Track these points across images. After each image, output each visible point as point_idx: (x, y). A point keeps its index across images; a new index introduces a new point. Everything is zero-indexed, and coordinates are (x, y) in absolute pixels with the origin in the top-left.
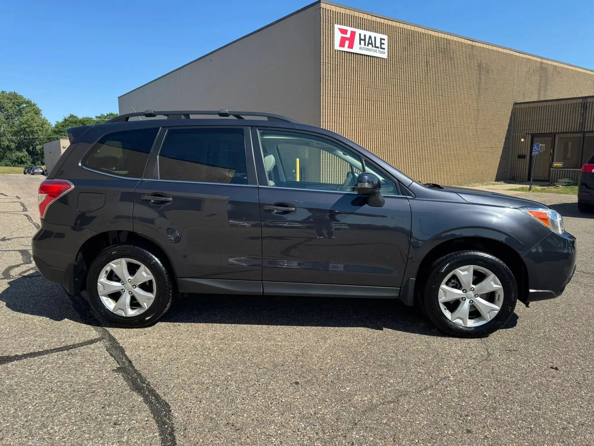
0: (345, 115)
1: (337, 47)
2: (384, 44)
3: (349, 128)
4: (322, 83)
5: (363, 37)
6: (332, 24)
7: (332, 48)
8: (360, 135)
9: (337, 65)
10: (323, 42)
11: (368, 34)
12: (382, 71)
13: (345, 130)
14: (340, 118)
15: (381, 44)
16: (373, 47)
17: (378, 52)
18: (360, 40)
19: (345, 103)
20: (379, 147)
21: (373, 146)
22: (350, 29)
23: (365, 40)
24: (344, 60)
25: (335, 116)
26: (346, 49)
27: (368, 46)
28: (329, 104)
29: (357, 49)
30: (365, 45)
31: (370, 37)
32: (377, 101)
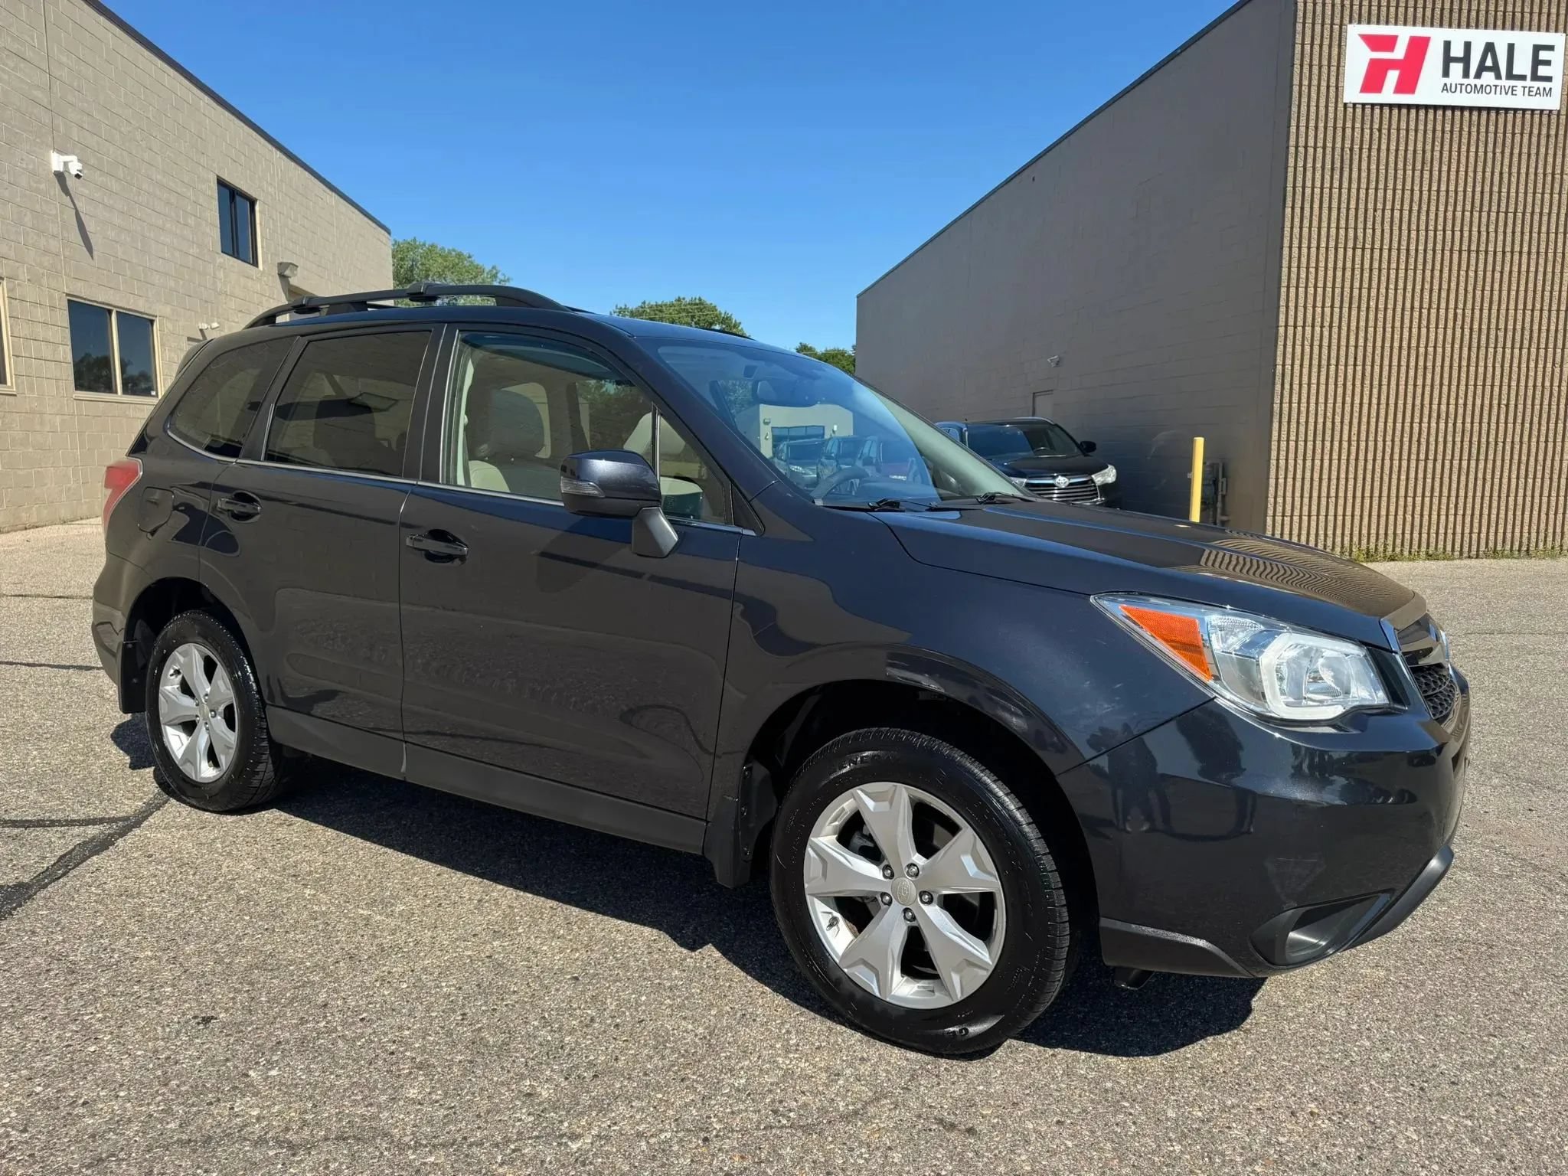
0: (1372, 304)
1: (1352, 92)
2: (1548, 63)
3: (1388, 344)
4: (1288, 211)
5: (1457, 51)
6: (1336, 27)
7: (1332, 99)
8: (1429, 364)
9: (1351, 150)
10: (1301, 85)
11: (1479, 38)
12: (1537, 154)
13: (1370, 349)
14: (1354, 312)
15: (1537, 62)
16: (1498, 77)
17: (1519, 91)
18: (1448, 59)
19: (1376, 265)
20: (1512, 402)
21: (1487, 402)
22: (1404, 34)
23: (1466, 60)
24: (1380, 130)
25: (1332, 307)
26: (1388, 95)
27: (1478, 75)
28: (1312, 270)
29: (1430, 89)
30: (1466, 74)
31: (1490, 48)
32: (1508, 255)
